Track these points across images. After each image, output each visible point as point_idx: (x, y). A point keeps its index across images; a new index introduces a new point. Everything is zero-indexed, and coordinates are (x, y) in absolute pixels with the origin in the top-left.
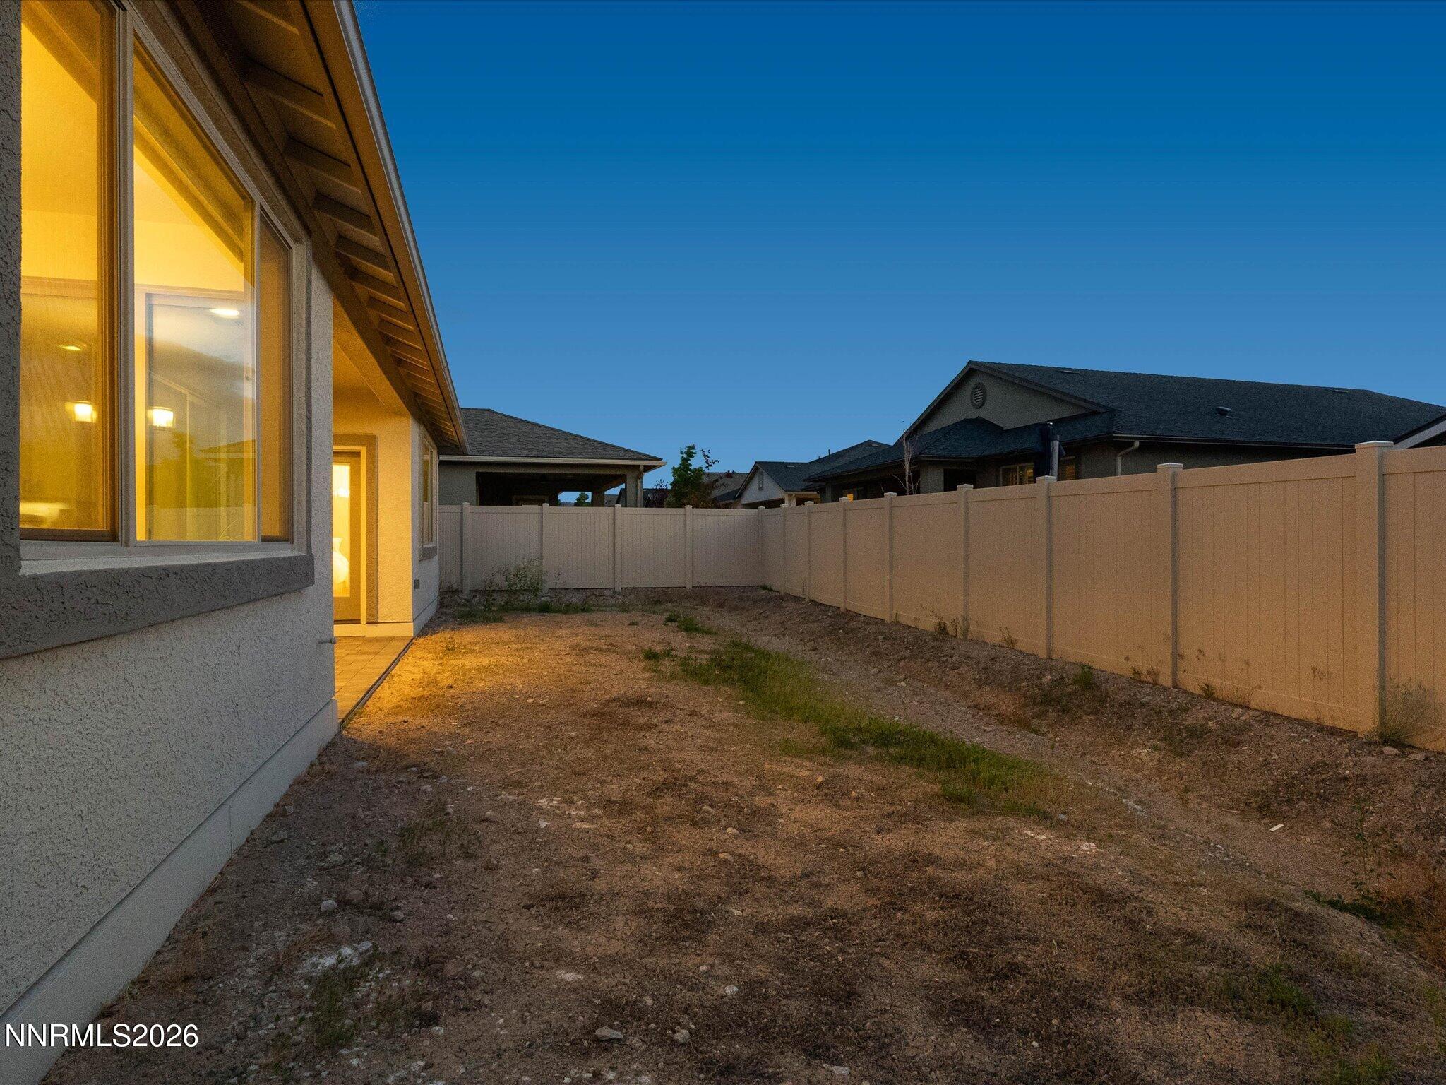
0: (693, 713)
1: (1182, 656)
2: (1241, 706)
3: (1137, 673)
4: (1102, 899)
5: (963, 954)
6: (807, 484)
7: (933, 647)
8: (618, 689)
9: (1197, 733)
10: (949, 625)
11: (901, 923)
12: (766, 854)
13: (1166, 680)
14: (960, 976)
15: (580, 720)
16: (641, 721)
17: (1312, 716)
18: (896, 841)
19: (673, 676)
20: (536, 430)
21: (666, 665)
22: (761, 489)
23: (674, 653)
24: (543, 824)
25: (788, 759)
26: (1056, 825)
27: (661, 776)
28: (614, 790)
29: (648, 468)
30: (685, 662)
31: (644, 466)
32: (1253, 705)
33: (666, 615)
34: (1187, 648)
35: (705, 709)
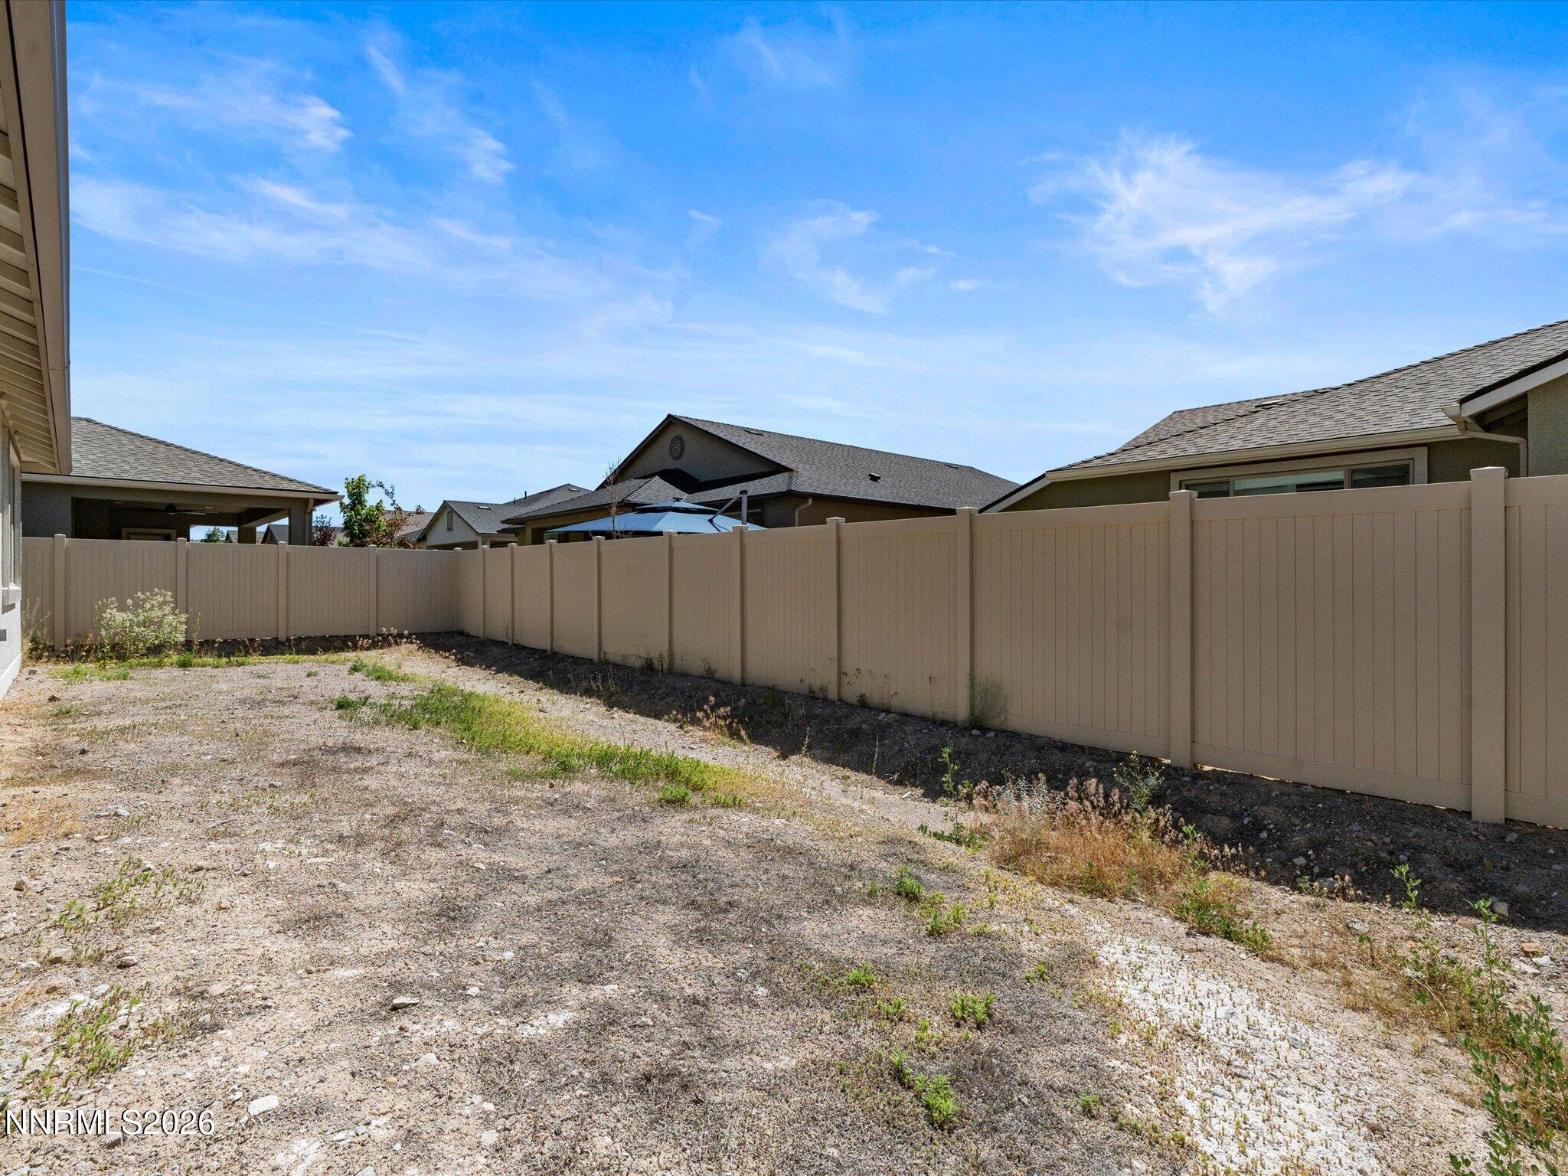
0: (410, 755)
1: (845, 674)
2: (885, 711)
3: (811, 691)
4: (788, 852)
5: (693, 903)
6: (506, 526)
7: (642, 682)
8: (315, 740)
9: (855, 733)
10: (655, 661)
11: (642, 890)
12: (514, 860)
13: (833, 694)
14: (693, 914)
15: (278, 770)
16: (352, 766)
17: (930, 714)
18: (630, 835)
19: (377, 722)
20: (162, 448)
21: (365, 712)
22: (450, 529)
23: (370, 700)
24: (272, 865)
25: (518, 784)
26: (755, 811)
27: (391, 810)
28: (345, 827)
29: (319, 502)
30: (384, 709)
31: (315, 500)
32: (893, 709)
33: (350, 664)
34: (849, 667)
35: (420, 749)
